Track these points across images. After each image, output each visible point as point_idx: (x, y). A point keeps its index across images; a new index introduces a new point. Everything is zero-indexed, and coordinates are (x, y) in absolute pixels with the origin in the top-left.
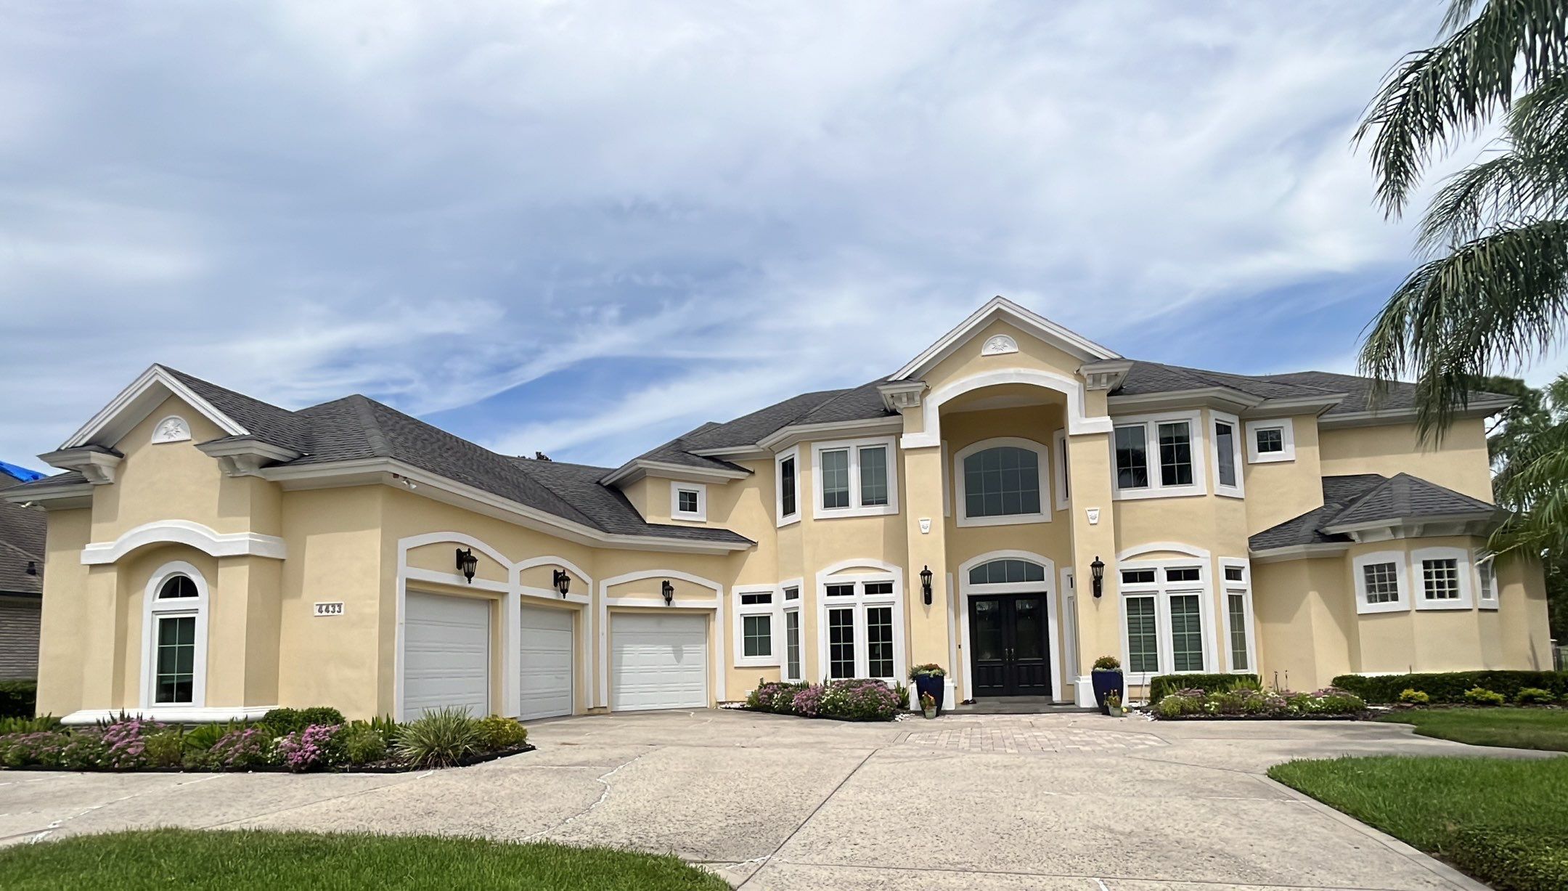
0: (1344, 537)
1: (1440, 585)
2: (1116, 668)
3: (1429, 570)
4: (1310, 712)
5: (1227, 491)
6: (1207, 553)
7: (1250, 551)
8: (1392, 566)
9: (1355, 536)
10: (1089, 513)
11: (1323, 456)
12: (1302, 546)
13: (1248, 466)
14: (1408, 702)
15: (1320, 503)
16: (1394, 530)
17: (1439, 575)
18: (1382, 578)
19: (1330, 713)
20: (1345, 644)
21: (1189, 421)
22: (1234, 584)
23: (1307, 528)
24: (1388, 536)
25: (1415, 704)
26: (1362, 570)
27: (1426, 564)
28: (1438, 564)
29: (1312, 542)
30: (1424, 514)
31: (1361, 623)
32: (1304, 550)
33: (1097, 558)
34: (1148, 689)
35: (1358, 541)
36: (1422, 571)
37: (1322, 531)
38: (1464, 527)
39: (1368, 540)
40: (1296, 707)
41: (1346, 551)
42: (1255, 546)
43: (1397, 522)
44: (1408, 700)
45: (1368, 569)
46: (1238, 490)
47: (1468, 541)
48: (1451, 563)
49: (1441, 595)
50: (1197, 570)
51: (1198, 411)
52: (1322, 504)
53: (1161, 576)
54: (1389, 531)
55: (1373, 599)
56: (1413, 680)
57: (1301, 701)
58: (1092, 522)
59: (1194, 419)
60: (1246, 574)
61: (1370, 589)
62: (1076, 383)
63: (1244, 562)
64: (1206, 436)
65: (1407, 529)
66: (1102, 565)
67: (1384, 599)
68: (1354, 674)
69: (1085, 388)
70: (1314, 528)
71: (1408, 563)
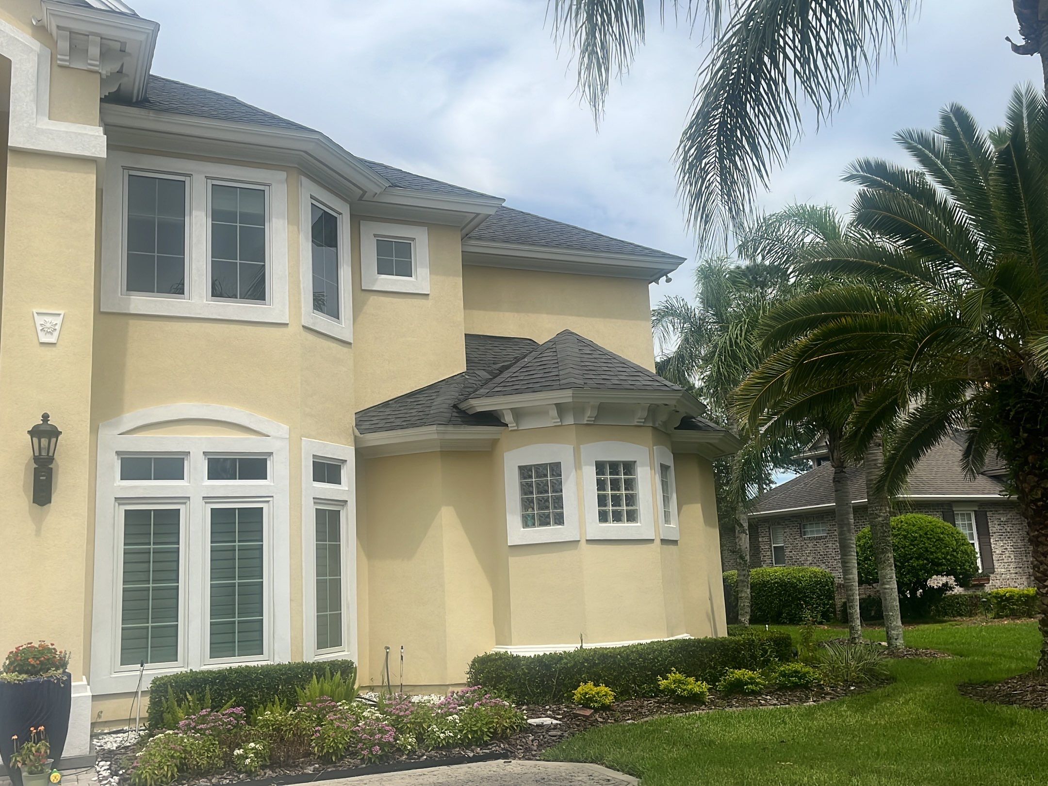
0: (491, 419)
1: (616, 500)
2: (52, 672)
3: (602, 477)
4: (437, 748)
5: (323, 322)
6: (283, 429)
7: (357, 433)
8: (556, 468)
9: (508, 418)
10: (39, 320)
11: (468, 304)
12: (434, 428)
13: (361, 292)
14: (586, 706)
15: (462, 368)
16: (561, 409)
17: (615, 485)
18: (542, 490)
19: (468, 746)
20: (488, 594)
21: (266, 188)
22: (326, 489)
23: (442, 403)
24: (551, 419)
25: (596, 710)
26: (516, 472)
27: (600, 467)
28: (614, 467)
29: (449, 422)
30: (598, 387)
31: (512, 560)
32: (435, 436)
33: (45, 417)
34: (146, 701)
35: (512, 426)
36: (594, 477)
37: (463, 406)
38: (645, 414)
39: (528, 424)
40: (412, 740)
41: (494, 443)
42: (366, 425)
43: (565, 396)
44: (586, 702)
45: (525, 471)
46: (343, 328)
47: (649, 435)
48: (629, 467)
49: (617, 517)
50: (266, 460)
51: (283, 175)
52: (465, 370)
53: (196, 467)
54: (554, 412)
55: (530, 523)
56: (586, 660)
57: (420, 724)
58: (44, 339)
59: (274, 187)
60: (348, 474)
61: (527, 504)
62: (36, 45)
63: (346, 452)
64: (293, 220)
65: (577, 409)
66: (54, 433)
67: (544, 522)
68: (502, 650)
69: (53, 58)
70: (452, 402)
71: (578, 466)
